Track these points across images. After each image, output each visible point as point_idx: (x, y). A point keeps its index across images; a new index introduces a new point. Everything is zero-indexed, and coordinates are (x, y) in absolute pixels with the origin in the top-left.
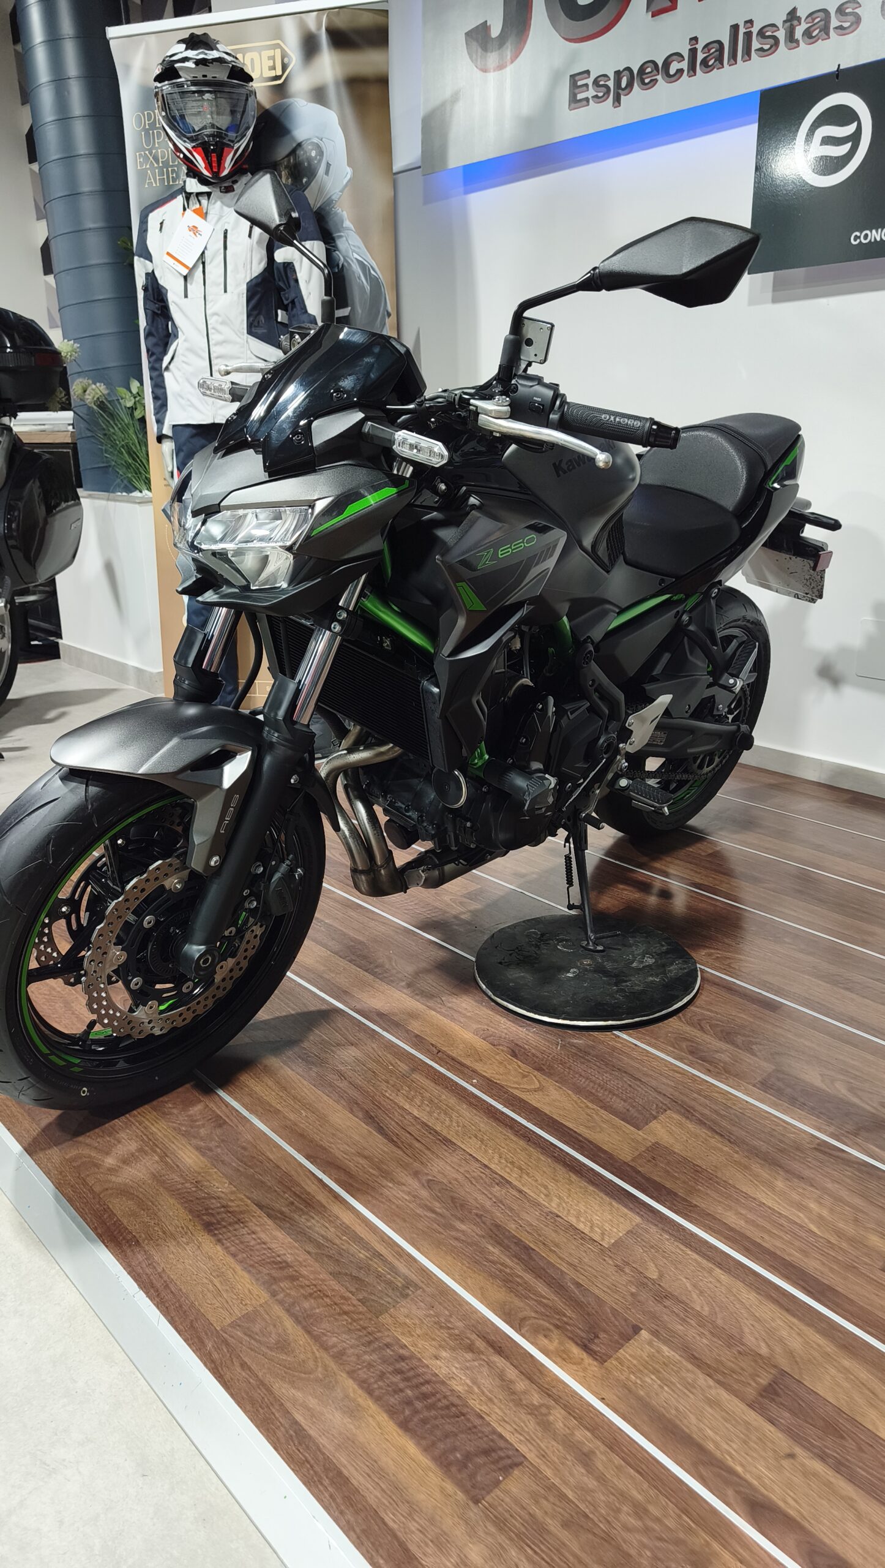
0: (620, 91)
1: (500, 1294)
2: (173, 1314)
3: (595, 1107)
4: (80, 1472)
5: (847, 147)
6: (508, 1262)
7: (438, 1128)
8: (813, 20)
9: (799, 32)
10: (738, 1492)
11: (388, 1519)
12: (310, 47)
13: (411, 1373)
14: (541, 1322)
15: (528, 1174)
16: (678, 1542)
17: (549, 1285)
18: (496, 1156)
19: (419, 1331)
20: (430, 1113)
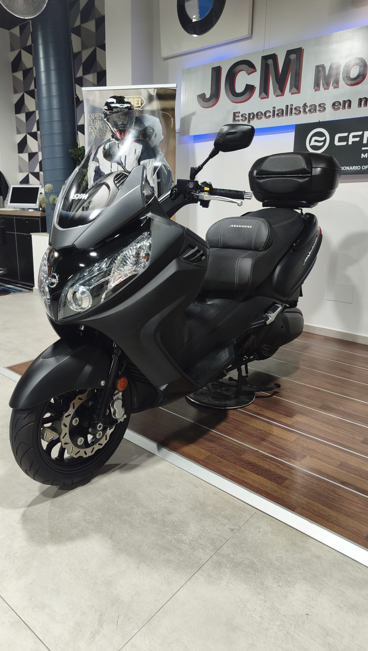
0: (250, 119)
1: (270, 451)
2: (188, 457)
3: (277, 414)
4: (180, 487)
5: (322, 143)
6: (268, 445)
7: (237, 419)
8: (311, 107)
9: (307, 110)
10: (338, 481)
11: (262, 488)
12: (150, 98)
13: (254, 466)
14: (282, 455)
15: (266, 428)
16: (328, 489)
17: (281, 449)
18: (255, 424)
19: (252, 458)
20: (233, 416)
